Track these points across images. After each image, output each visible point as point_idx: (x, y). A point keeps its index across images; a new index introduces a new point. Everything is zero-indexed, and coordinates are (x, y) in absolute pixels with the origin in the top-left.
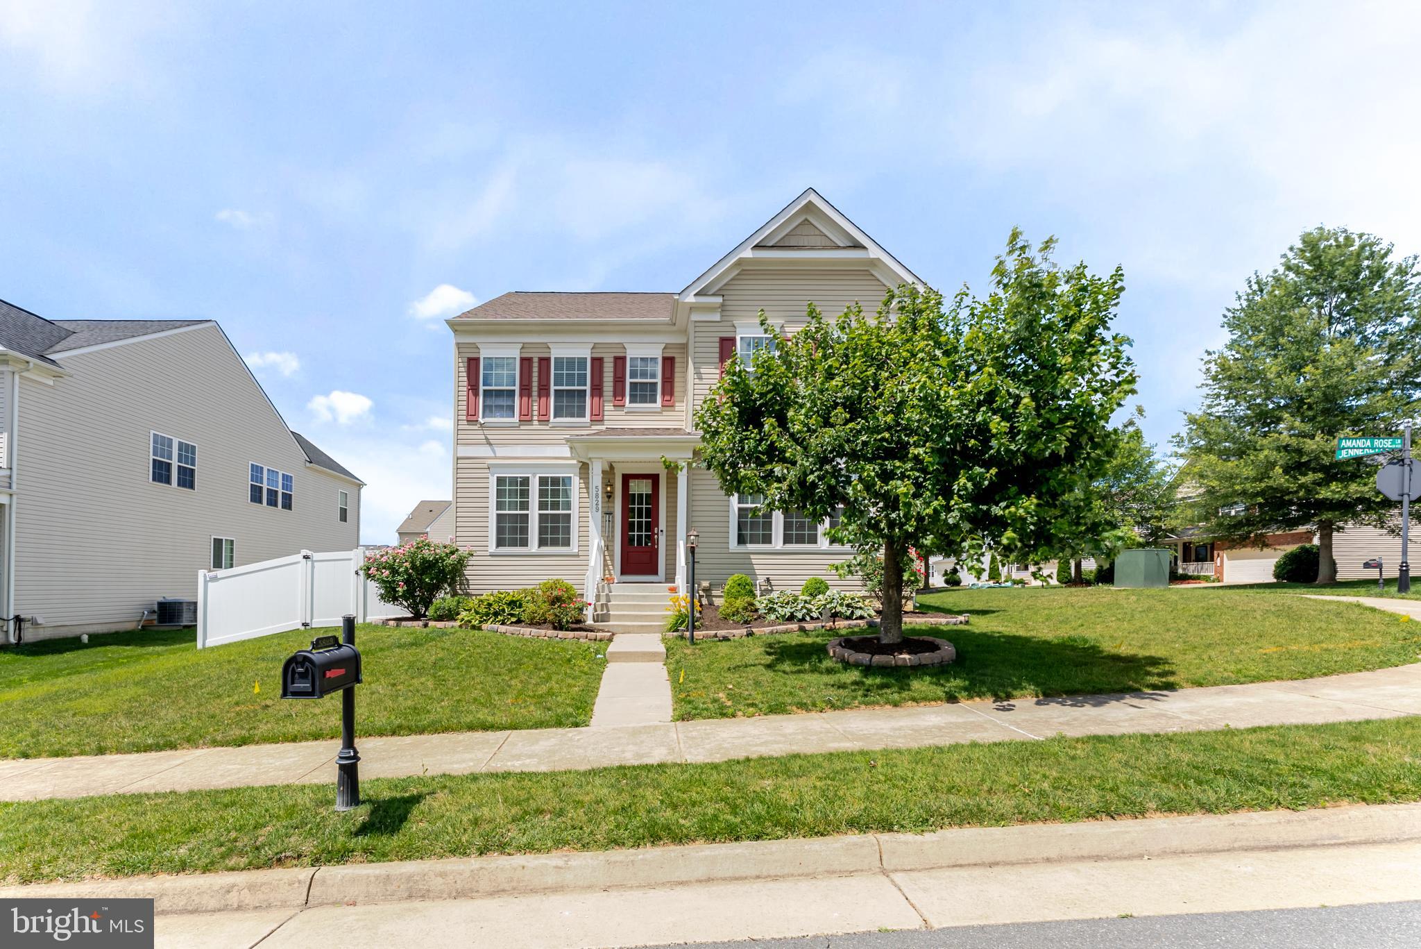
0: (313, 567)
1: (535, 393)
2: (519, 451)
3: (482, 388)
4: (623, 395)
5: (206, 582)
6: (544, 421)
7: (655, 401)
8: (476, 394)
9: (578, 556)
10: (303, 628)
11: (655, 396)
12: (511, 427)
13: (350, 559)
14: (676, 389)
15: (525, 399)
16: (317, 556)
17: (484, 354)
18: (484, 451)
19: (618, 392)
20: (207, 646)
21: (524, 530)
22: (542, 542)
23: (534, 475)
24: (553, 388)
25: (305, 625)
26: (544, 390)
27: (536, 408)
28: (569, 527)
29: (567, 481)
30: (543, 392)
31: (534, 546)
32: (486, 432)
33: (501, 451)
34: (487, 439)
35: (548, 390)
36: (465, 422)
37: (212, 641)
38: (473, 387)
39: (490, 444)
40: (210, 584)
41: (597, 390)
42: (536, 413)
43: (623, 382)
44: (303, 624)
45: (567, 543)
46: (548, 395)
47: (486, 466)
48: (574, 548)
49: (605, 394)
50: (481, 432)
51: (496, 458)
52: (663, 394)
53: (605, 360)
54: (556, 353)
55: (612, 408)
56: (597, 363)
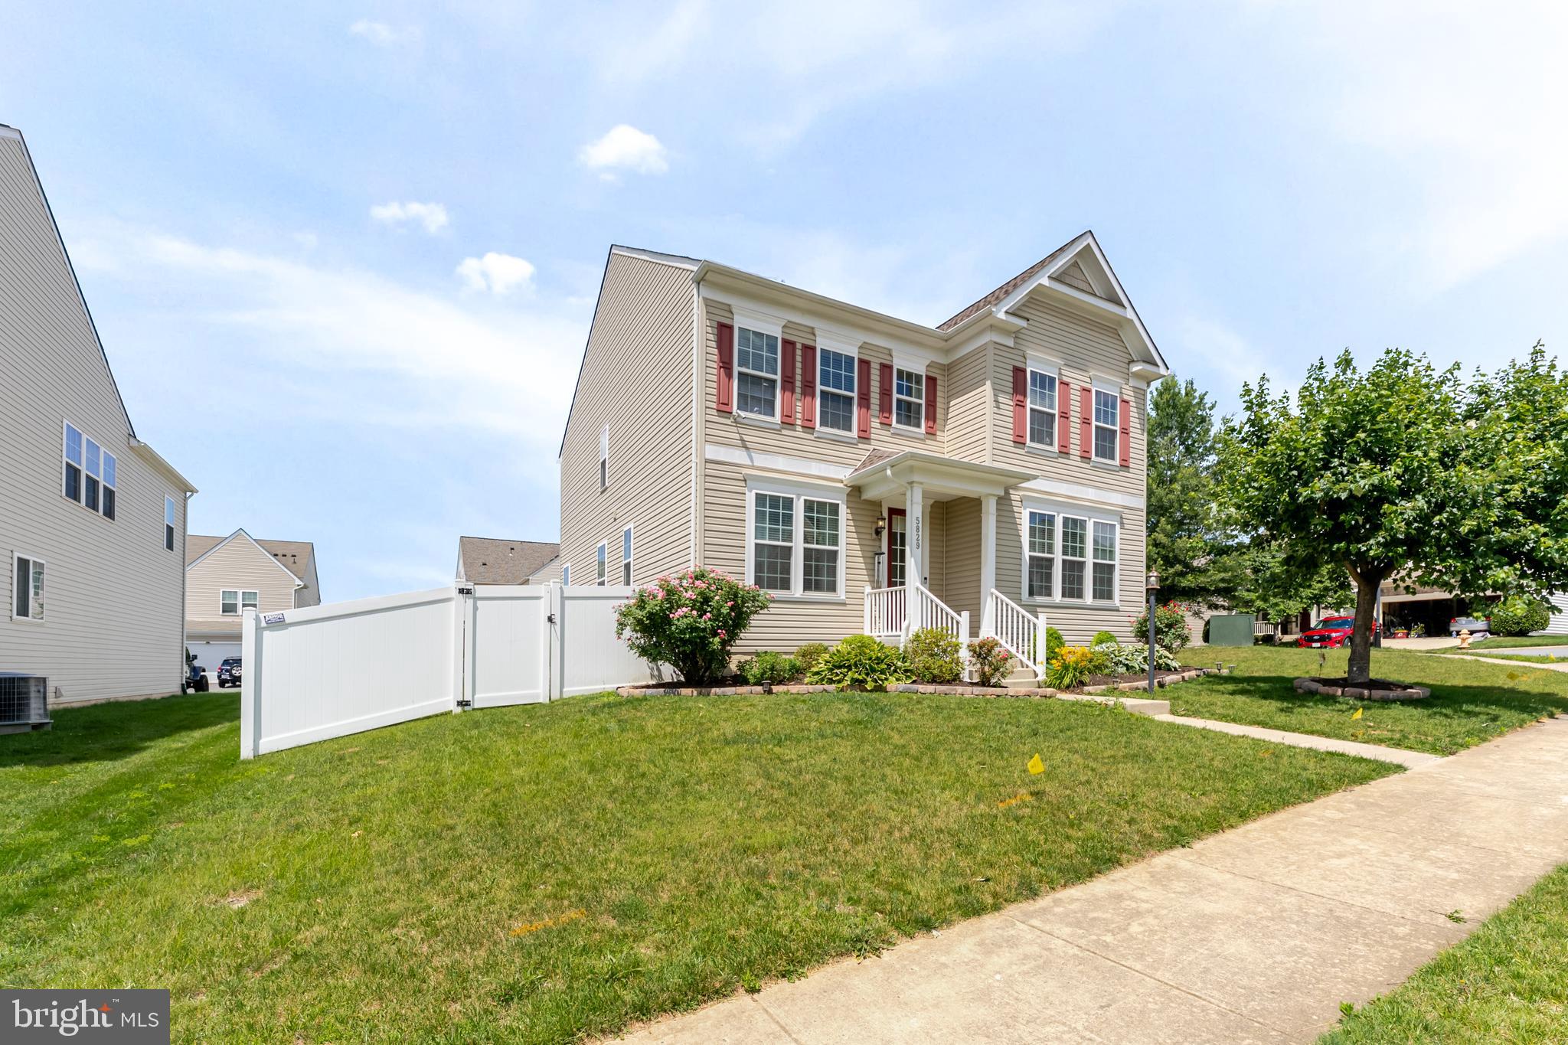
0: (475, 608)
1: (798, 390)
2: (781, 463)
3: (736, 369)
4: (890, 412)
5: (259, 630)
6: (809, 428)
7: (918, 426)
8: (730, 376)
9: (844, 604)
10: (459, 710)
11: (919, 419)
12: (770, 429)
13: (538, 598)
14: (938, 416)
15: (788, 394)
16: (480, 591)
17: (739, 322)
18: (738, 456)
19: (885, 408)
20: (263, 750)
21: (786, 569)
22: (807, 586)
23: (799, 496)
24: (819, 387)
25: (462, 704)
26: (808, 388)
27: (799, 409)
28: (835, 567)
29: (834, 509)
30: (809, 390)
31: (797, 589)
32: (741, 431)
33: (760, 460)
34: (742, 440)
35: (813, 388)
36: (715, 412)
37: (273, 741)
38: (726, 365)
39: (747, 448)
40: (266, 634)
41: (865, 400)
42: (799, 416)
43: (890, 396)
44: (460, 704)
45: (832, 587)
46: (813, 396)
47: (740, 477)
48: (841, 594)
49: (872, 406)
50: (735, 429)
51: (753, 467)
52: (927, 418)
53: (872, 365)
54: (822, 343)
55: (878, 426)
56: (865, 366)
